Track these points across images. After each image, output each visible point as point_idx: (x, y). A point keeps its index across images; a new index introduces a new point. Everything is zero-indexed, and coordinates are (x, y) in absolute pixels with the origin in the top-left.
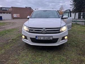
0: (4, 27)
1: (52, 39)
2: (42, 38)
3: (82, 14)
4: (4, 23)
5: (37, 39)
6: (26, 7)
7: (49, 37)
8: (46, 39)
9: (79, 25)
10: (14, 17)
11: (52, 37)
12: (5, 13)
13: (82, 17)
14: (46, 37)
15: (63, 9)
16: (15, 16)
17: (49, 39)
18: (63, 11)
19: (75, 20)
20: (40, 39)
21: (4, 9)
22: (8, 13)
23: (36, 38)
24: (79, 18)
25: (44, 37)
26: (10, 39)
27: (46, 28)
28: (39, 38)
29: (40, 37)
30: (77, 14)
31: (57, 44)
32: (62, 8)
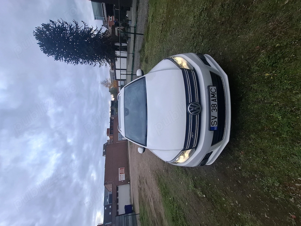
0: (152, 204)
1: (215, 87)
2: (215, 114)
3: (118, 44)
4: (141, 201)
5: (216, 126)
6: (104, 153)
7: (211, 96)
8: (216, 103)
9: (143, 46)
10: (124, 179)
11: (211, 88)
12: (117, 200)
13: (124, 45)
14: (212, 102)
15: (107, 81)
16: (122, 177)
17: (216, 96)
18: (110, 82)
19: (131, 55)
20: (216, 120)
21: (108, 200)
22: (118, 192)
23: (215, 129)
24: (125, 49)
25: (212, 108)
26: (195, 194)
27: (187, 104)
28: (214, 120)
29: (212, 118)
30: (118, 53)
31: (224, 76)
32: (105, 83)
